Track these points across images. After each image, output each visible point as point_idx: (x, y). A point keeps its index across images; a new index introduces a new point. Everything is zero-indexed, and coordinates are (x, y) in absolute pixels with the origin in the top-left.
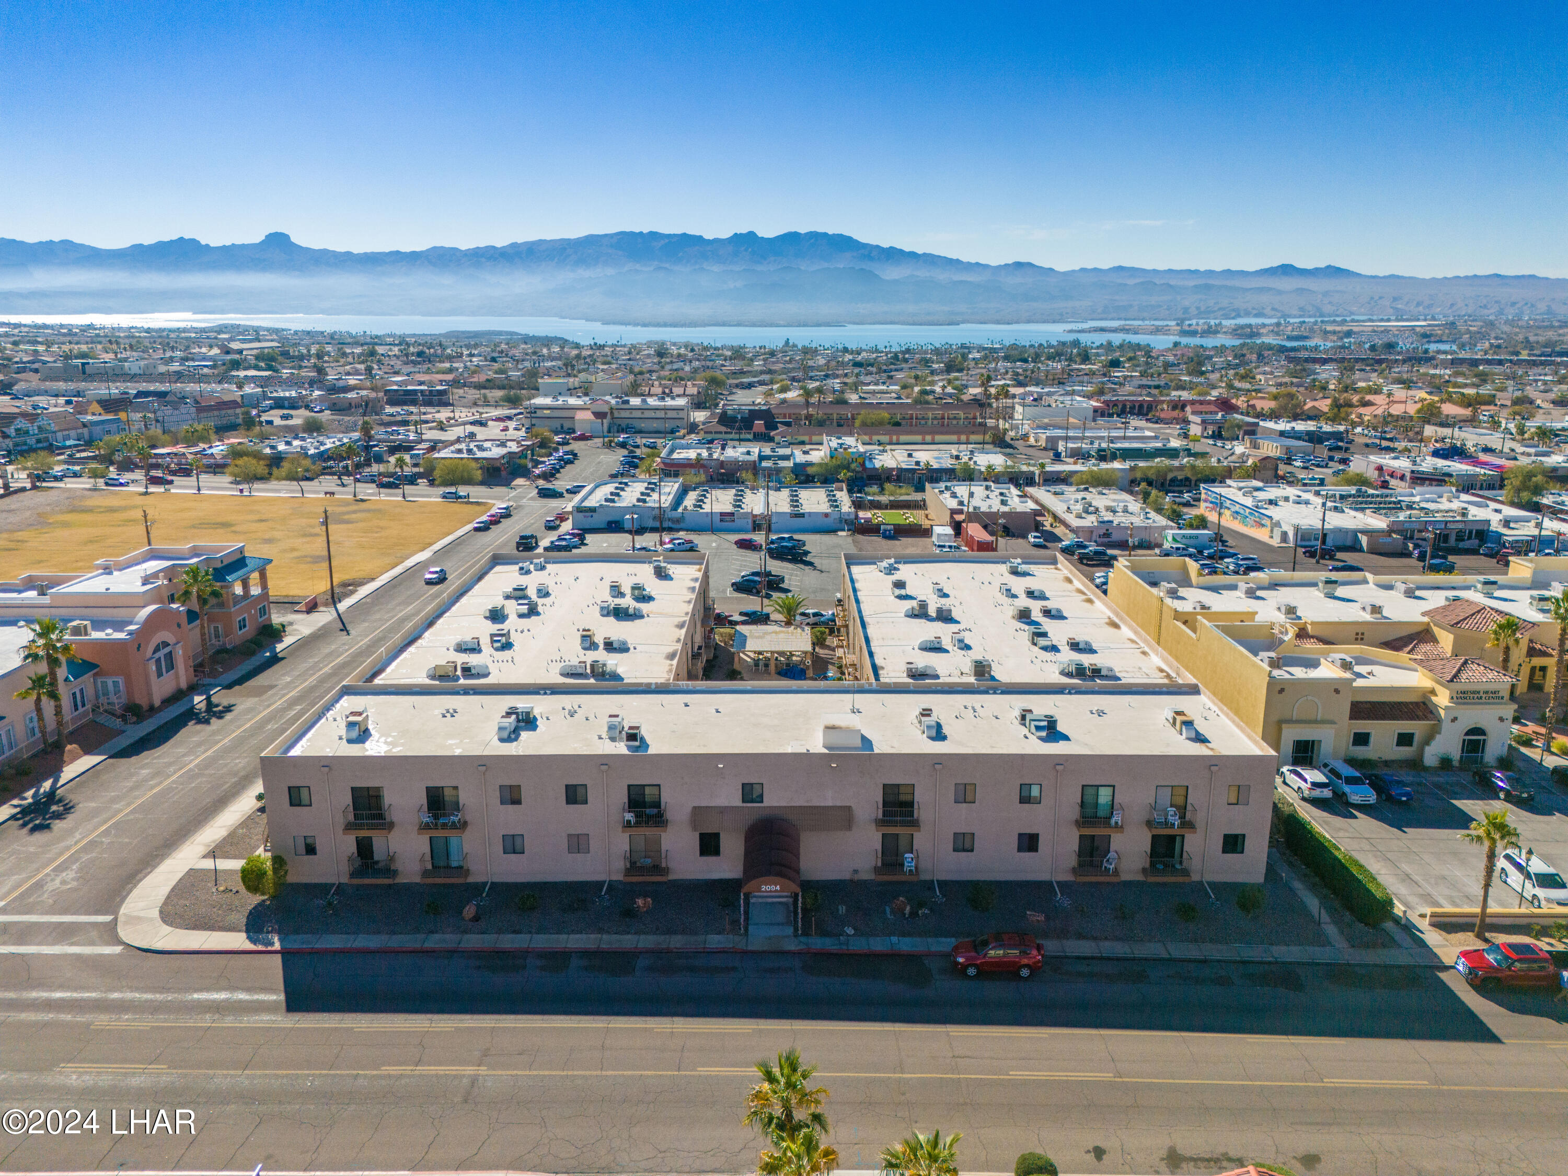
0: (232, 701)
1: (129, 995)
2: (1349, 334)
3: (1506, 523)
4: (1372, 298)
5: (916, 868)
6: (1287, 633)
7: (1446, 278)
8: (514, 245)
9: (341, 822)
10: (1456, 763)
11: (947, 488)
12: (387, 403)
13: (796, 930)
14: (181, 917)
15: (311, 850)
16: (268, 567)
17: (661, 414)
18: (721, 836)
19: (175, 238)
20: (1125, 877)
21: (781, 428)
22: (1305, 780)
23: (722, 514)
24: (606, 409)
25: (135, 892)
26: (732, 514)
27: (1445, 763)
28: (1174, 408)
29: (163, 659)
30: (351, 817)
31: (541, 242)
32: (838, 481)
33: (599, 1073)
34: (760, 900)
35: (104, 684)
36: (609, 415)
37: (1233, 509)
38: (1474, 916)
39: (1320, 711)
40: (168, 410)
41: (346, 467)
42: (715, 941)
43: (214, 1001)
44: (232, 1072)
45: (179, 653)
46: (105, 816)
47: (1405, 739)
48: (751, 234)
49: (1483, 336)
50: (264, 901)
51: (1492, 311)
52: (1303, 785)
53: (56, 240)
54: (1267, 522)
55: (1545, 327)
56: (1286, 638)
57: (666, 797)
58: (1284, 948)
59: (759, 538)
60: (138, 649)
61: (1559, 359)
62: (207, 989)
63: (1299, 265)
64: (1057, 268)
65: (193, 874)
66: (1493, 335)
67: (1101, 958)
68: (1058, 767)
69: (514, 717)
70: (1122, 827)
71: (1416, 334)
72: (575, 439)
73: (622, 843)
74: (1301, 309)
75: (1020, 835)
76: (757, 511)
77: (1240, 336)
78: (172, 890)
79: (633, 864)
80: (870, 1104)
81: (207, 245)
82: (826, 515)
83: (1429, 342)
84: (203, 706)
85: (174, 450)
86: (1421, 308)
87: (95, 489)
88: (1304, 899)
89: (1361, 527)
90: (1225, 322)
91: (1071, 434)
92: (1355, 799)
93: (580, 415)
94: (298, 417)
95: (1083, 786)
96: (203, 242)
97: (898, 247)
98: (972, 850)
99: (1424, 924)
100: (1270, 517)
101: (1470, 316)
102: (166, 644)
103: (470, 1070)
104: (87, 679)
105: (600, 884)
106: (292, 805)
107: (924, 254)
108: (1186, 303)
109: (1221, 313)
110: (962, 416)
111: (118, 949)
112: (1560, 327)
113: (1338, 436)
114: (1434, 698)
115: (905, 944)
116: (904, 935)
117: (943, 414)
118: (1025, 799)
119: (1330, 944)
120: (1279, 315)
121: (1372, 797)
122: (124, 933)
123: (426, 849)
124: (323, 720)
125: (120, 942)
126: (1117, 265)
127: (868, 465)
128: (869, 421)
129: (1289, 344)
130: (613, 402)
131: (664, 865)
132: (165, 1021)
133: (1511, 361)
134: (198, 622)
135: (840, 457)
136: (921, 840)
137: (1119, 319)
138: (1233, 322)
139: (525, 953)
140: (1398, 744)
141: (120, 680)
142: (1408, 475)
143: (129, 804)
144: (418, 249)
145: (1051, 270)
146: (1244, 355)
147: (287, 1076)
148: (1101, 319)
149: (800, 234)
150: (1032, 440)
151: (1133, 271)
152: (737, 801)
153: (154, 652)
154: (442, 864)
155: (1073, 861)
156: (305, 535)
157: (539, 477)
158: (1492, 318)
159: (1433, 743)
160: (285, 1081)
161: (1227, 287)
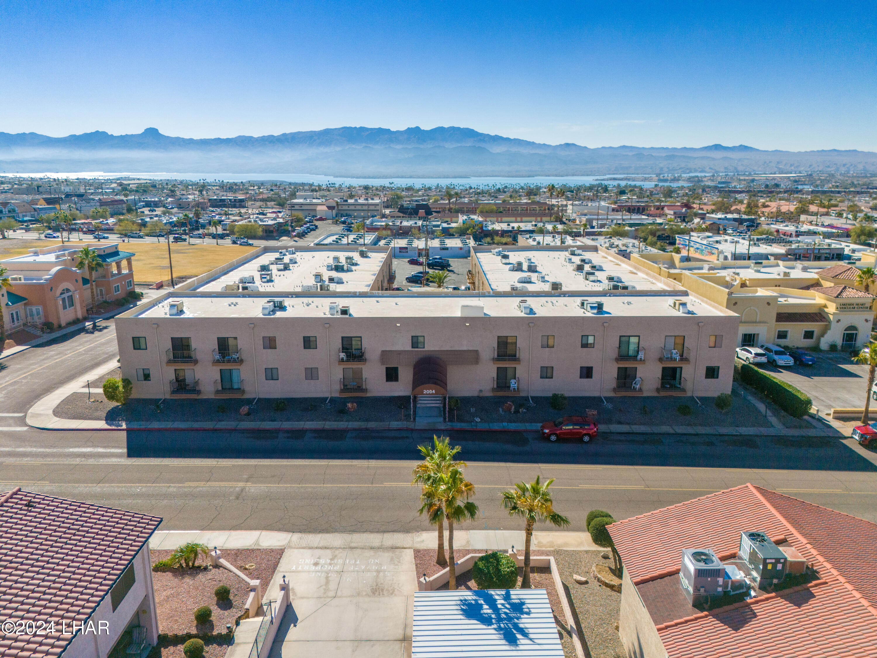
0: (108, 324)
1: (29, 449)
2: (753, 181)
3: (854, 251)
4: (765, 162)
5: (518, 389)
6: (736, 280)
7: (806, 152)
8: (284, 135)
9: (165, 359)
10: (839, 348)
11: (530, 237)
12: (210, 207)
13: (445, 419)
14: (66, 413)
15: (147, 377)
16: (132, 258)
17: (365, 208)
18: (399, 369)
19: (94, 131)
20: (645, 394)
21: (434, 214)
22: (751, 353)
23: (400, 248)
24: (334, 204)
25: (39, 403)
26: (406, 248)
27: (833, 347)
28: (658, 209)
29: (66, 299)
30: (171, 357)
31: (299, 133)
32: (468, 234)
33: (322, 485)
34: (423, 405)
35: (31, 311)
36: (336, 208)
37: (695, 246)
38: (861, 412)
39: (758, 316)
40: (83, 203)
41: (185, 230)
42: (395, 424)
43: (83, 452)
44: (90, 485)
45: (77, 296)
46: (25, 371)
47: (809, 335)
48: (418, 128)
49: (829, 181)
50: (118, 406)
51: (832, 169)
52: (749, 356)
53: (27, 132)
54: (715, 251)
55: (863, 177)
56: (735, 284)
57: (365, 344)
58: (744, 429)
59: (422, 260)
60: (51, 290)
61: (872, 191)
62: (79, 447)
63: (724, 144)
64: (589, 147)
65: (75, 394)
66: (833, 180)
67: (633, 433)
68: (605, 324)
69: (272, 303)
70: (644, 360)
71: (791, 180)
72: (317, 220)
73: (338, 373)
74: (726, 168)
75: (581, 368)
76: (420, 247)
77: (691, 182)
78: (62, 402)
79: (345, 385)
80: (492, 500)
81: (112, 135)
82: (461, 248)
83: (798, 185)
84: (91, 327)
85: (86, 221)
86: (793, 168)
87: (39, 239)
88: (756, 405)
89: (770, 252)
90: (683, 175)
91: (600, 217)
92: (781, 363)
93: (319, 208)
94: (158, 211)
95: (620, 336)
96: (110, 134)
97: (500, 135)
98: (552, 378)
99: (830, 418)
100: (717, 248)
101: (820, 171)
102: (68, 290)
103: (241, 484)
104: (20, 306)
105: (325, 399)
106: (135, 349)
107: (515, 139)
108: (661, 165)
109: (681, 170)
110: (538, 209)
111: (25, 428)
112: (871, 177)
113: (752, 221)
114: (826, 310)
115: (512, 426)
116: (511, 422)
117: (527, 208)
118: (585, 345)
119: (773, 426)
120: (713, 171)
121: (791, 361)
122: (29, 421)
123: (218, 377)
124: (156, 307)
125: (27, 425)
126: (622, 145)
127: (484, 229)
128: (484, 210)
129: (720, 186)
130: (339, 201)
131: (364, 387)
132: (51, 461)
133: (845, 192)
134: (89, 285)
135: (468, 223)
136: (521, 371)
137: (624, 174)
138: (688, 175)
139: (277, 431)
140: (804, 338)
141: (40, 308)
142: (794, 234)
143: (40, 366)
144: (230, 137)
145: (586, 147)
146: (695, 190)
147: (125, 487)
148: (614, 174)
149: (444, 128)
150: (578, 222)
151: (632, 148)
152: (409, 348)
153: (62, 294)
154: (227, 387)
155: (613, 384)
156: (158, 258)
157: (295, 236)
158: (833, 172)
159: (826, 336)
160: (123, 489)
161: (684, 157)
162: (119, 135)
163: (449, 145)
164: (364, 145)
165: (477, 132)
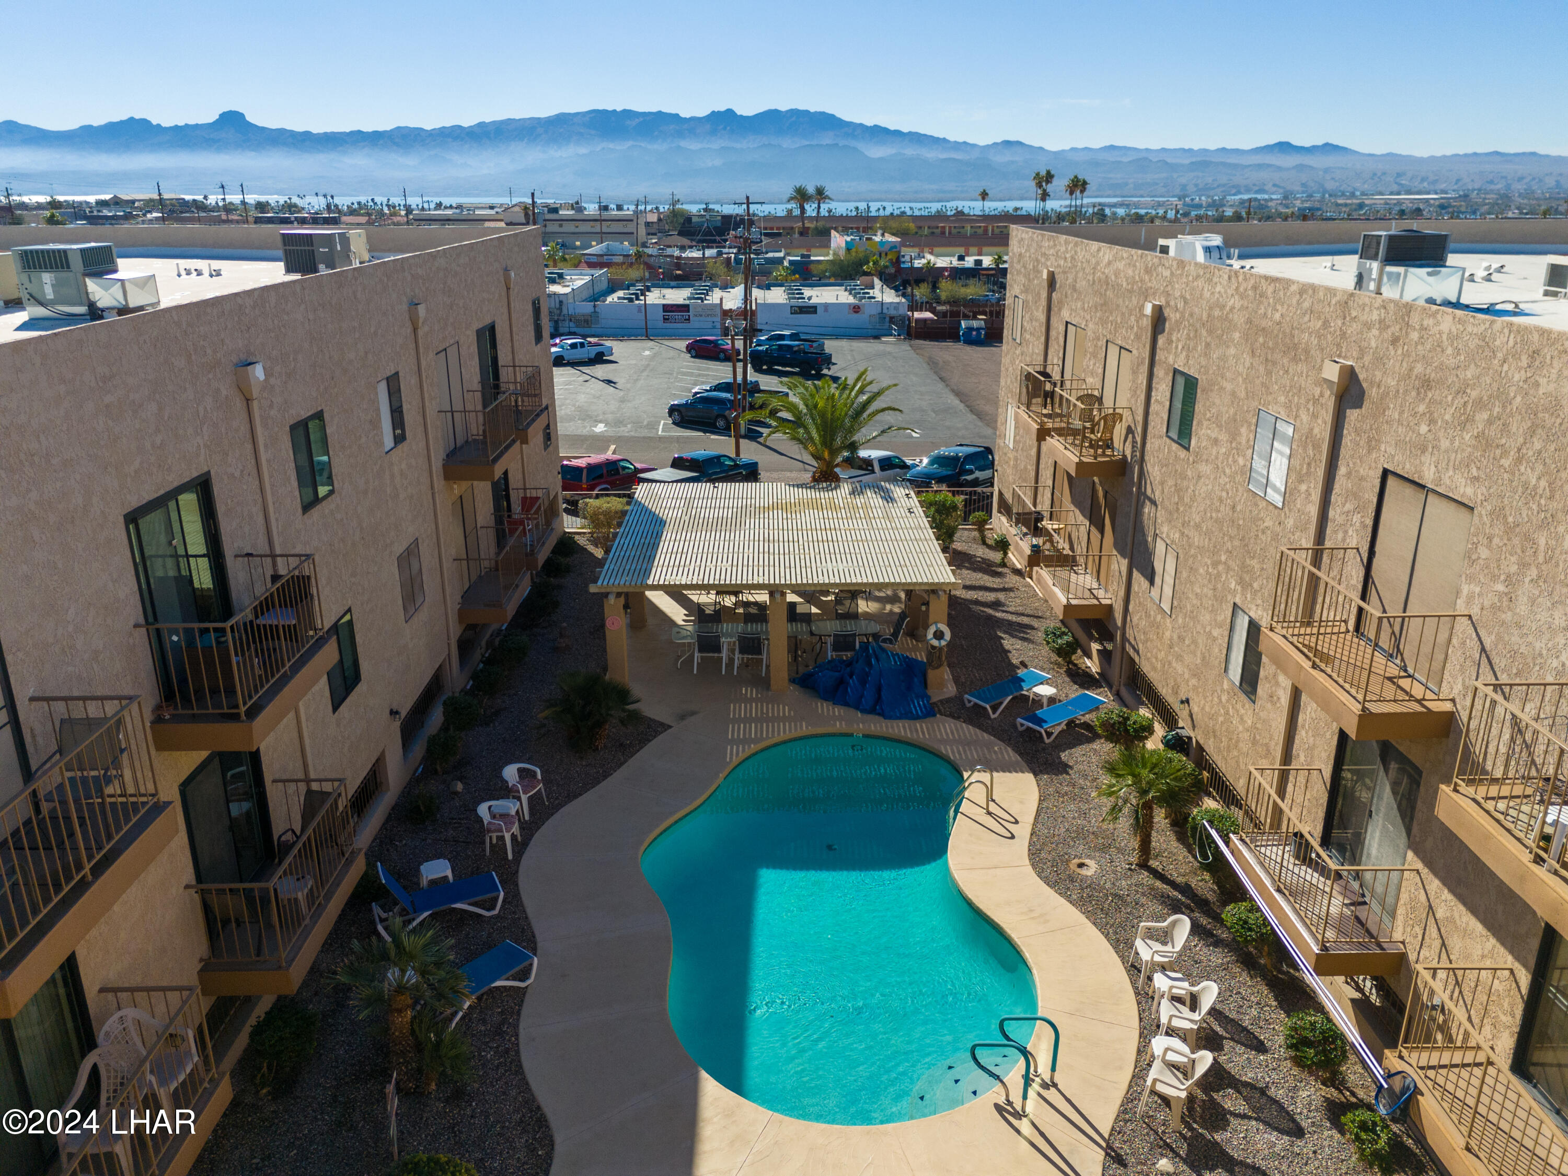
4: (1375, 174)
7: (1445, 157)
8: (481, 125)
17: (601, 227)
19: (124, 118)
21: (767, 240)
23: (669, 309)
26: (687, 310)
31: (509, 121)
32: (865, 274)
48: (730, 112)
51: (1502, 186)
59: (733, 343)
63: (1297, 141)
71: (1433, 206)
74: (1303, 185)
76: (727, 308)
81: (159, 125)
82: (856, 309)
86: (1425, 184)
96: (154, 123)
97: (883, 125)
101: (1481, 190)
107: (910, 133)
108: (1183, 180)
109: (1223, 189)
120: (1284, 190)
126: (1108, 144)
127: (904, 264)
135: (861, 250)
137: (1115, 196)
138: (1236, 197)
145: (1041, 149)
148: (1097, 196)
151: (1125, 150)
158: (1505, 191)
161: (1224, 164)
162: (172, 125)
163: (787, 143)
164: (630, 143)
165: (840, 120)
